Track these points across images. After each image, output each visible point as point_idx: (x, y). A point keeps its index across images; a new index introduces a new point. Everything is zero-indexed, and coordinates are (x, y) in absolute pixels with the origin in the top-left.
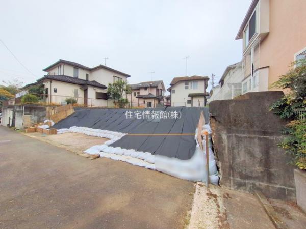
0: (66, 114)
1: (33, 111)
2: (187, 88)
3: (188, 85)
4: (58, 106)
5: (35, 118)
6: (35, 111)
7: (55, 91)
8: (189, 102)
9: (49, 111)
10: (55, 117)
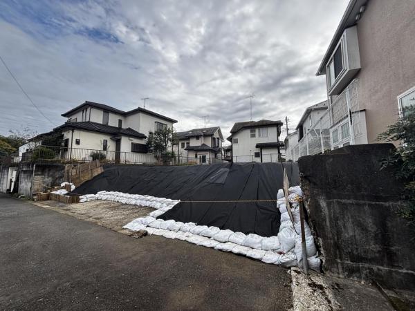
0: (92, 174)
1: (47, 170)
2: (253, 136)
3: (255, 131)
4: (81, 163)
5: (49, 180)
6: (49, 170)
7: (78, 142)
8: (257, 155)
9: (68, 171)
10: (77, 178)
